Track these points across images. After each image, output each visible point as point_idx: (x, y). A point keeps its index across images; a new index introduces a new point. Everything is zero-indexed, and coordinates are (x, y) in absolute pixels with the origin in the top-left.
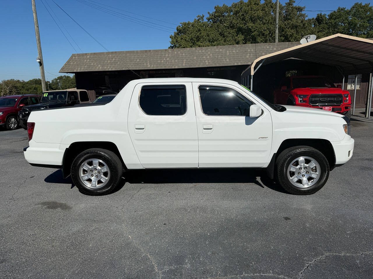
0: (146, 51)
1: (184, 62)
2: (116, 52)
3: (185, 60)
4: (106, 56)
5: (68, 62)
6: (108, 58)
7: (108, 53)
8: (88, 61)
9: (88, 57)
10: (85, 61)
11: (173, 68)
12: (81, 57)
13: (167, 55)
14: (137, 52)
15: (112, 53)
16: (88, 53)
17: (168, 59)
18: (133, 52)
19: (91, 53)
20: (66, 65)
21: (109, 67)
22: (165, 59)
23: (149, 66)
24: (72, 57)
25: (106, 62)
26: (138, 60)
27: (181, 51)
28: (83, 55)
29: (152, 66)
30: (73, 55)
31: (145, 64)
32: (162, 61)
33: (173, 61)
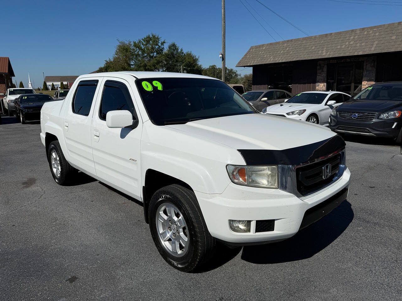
0: (326, 35)
1: (375, 45)
2: (292, 40)
3: (376, 42)
4: (281, 46)
5: (246, 55)
6: (282, 47)
7: (284, 42)
8: (263, 52)
9: (264, 48)
10: (260, 53)
11: (356, 54)
12: (258, 49)
13: (352, 38)
14: (315, 37)
15: (288, 41)
16: (265, 44)
17: (352, 43)
18: (310, 38)
19: (268, 44)
20: (243, 58)
21: (280, 59)
22: (347, 43)
23: (324, 54)
24: (250, 49)
25: (279, 52)
26: (313, 48)
27: (374, 30)
28: (260, 46)
29: (328, 53)
30: (252, 48)
31: (320, 52)
32: (343, 47)
33: (358, 45)
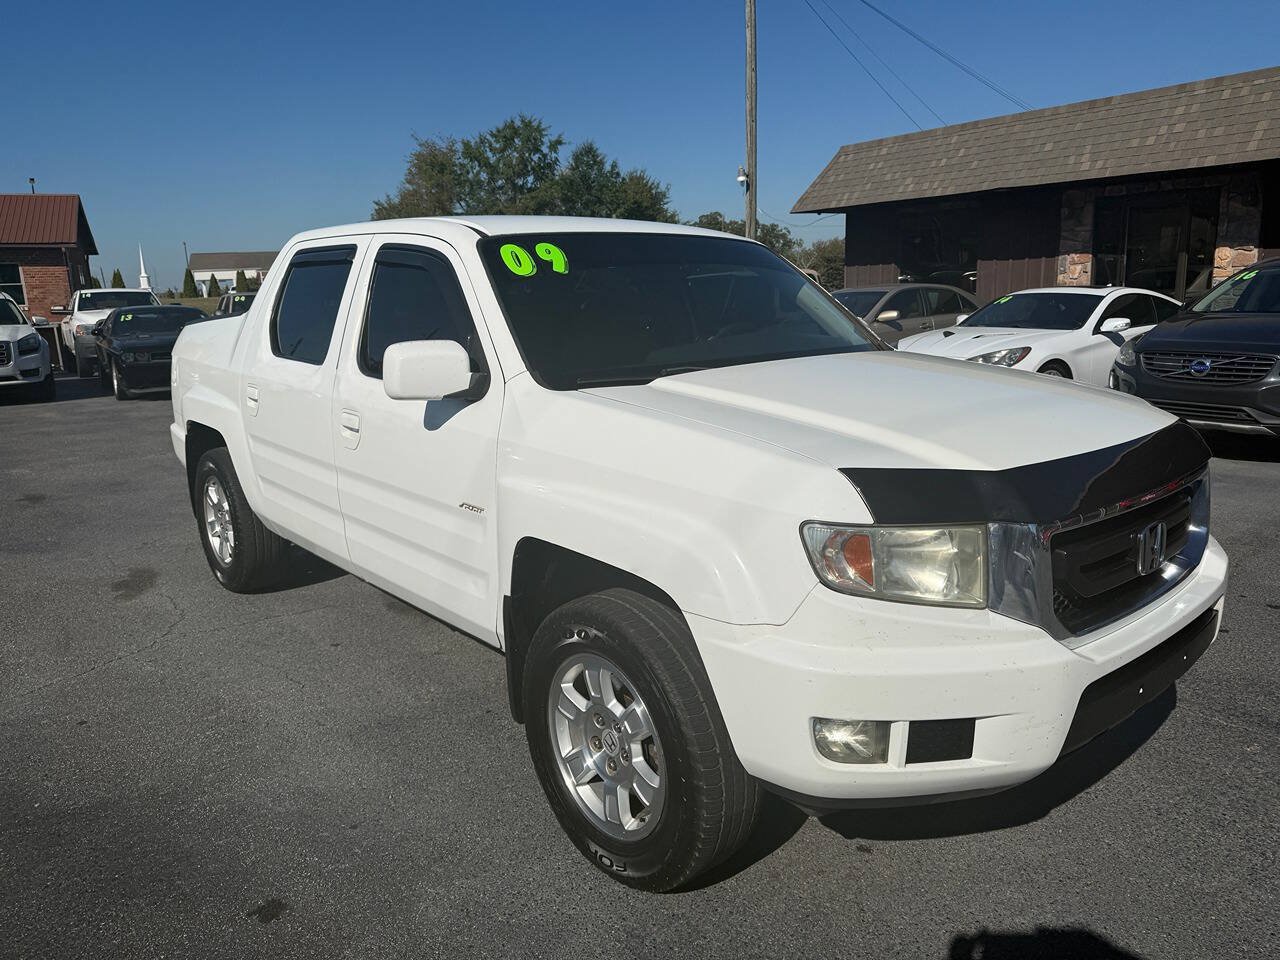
0: (1092, 104)
1: (1259, 135)
2: (976, 124)
3: (1263, 125)
4: (938, 142)
5: (823, 176)
6: (943, 148)
7: (949, 131)
8: (880, 165)
9: (884, 151)
10: (872, 166)
11: (1193, 164)
12: (863, 155)
13: (1180, 110)
14: (1056, 111)
15: (963, 127)
16: (887, 139)
17: (1179, 128)
18: (1038, 115)
19: (896, 138)
20: (814, 185)
21: (935, 186)
22: (1163, 130)
23: (1086, 166)
24: (838, 156)
25: (933, 164)
26: (1048, 147)
27: (1256, 82)
28: (870, 146)
29: (1100, 164)
30: (844, 151)
31: (1072, 160)
32: (1151, 141)
33: (1202, 133)
